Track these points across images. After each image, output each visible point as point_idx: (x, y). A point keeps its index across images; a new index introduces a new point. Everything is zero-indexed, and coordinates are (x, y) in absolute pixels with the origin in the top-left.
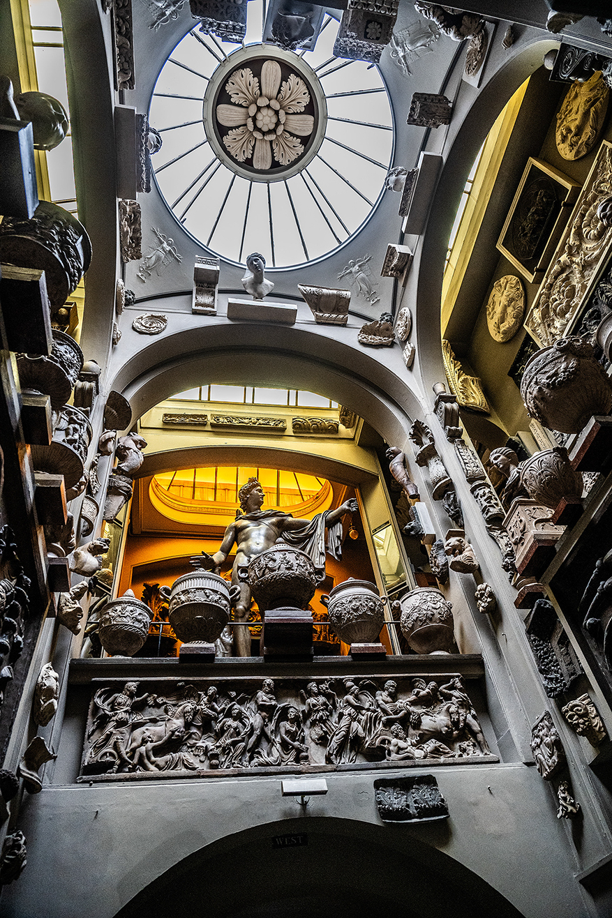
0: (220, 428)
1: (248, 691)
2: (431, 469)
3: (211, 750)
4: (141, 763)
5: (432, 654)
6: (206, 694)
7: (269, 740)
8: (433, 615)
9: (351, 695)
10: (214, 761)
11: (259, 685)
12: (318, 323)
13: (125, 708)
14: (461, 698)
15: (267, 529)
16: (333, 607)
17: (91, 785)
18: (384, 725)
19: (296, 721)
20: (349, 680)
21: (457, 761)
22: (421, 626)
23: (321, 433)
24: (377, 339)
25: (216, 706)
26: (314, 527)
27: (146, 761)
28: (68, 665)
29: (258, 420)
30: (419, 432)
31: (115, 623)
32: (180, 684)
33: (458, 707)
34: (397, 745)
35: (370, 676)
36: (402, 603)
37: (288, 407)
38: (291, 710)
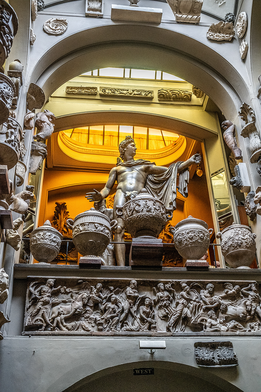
0: (106, 97)
1: (121, 286)
2: (251, 141)
3: (98, 320)
4: (58, 326)
5: (239, 268)
6: (95, 288)
7: (133, 316)
8: (242, 243)
9: (184, 291)
10: (100, 327)
11: (128, 284)
12: (178, 23)
13: (48, 294)
14: (255, 296)
15: (138, 174)
16: (177, 235)
17: (30, 337)
18: (204, 311)
19: (150, 306)
20: (183, 282)
21: (247, 334)
22: (233, 250)
23: (179, 101)
24: (221, 36)
25: (102, 295)
26: (170, 173)
27: (61, 325)
28: (13, 268)
29: (133, 91)
30: (246, 111)
31: (40, 243)
32: (80, 281)
33: (252, 302)
34: (211, 322)
35: (198, 280)
36: (223, 233)
37: (155, 80)
38: (147, 299)
